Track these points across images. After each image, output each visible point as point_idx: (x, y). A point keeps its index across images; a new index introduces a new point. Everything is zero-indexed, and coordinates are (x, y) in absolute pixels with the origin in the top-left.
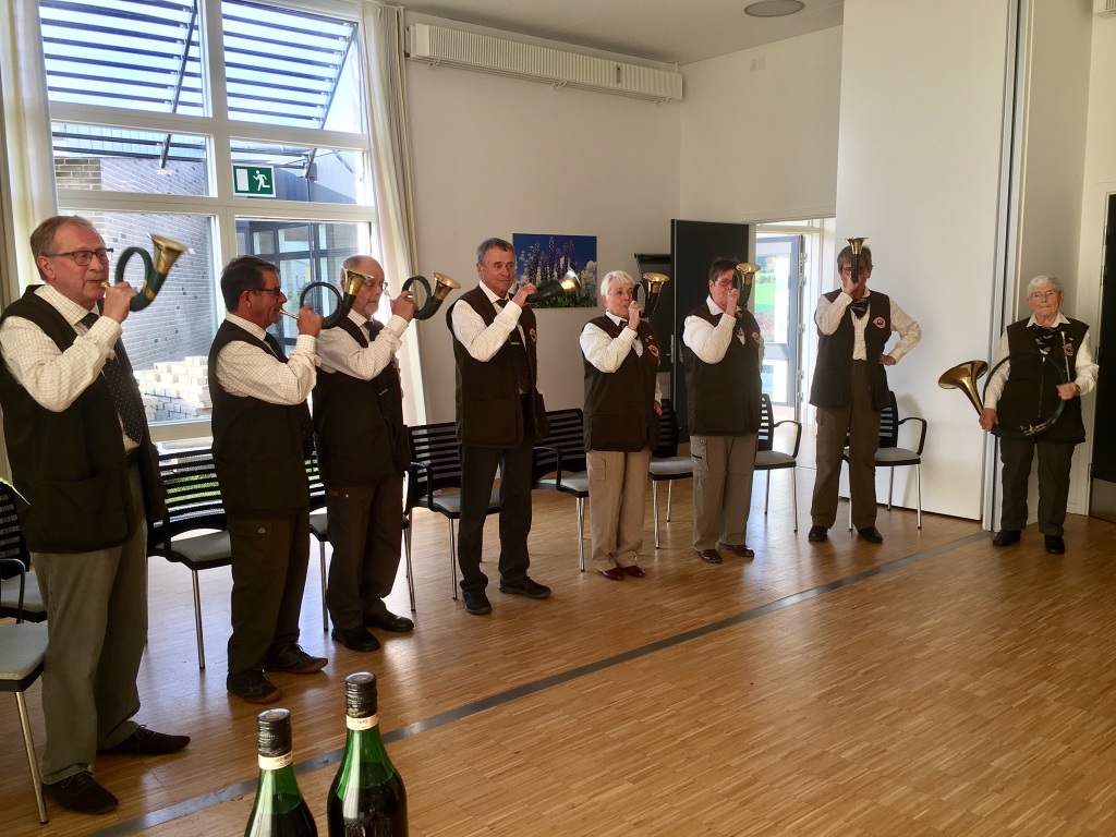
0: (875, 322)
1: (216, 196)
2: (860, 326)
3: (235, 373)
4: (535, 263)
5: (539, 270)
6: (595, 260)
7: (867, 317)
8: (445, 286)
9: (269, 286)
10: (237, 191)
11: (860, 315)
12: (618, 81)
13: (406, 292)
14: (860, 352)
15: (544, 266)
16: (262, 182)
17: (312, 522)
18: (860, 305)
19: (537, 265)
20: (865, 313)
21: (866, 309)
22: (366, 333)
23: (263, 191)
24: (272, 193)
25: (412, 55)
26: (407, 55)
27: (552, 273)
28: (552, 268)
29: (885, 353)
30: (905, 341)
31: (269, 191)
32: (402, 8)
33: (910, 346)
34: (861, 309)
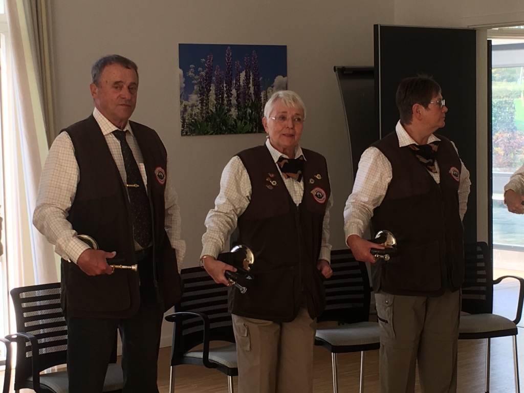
4: (208, 80)
5: (213, 88)
6: (285, 75)
15: (220, 82)
19: (210, 83)
27: (229, 91)
28: (229, 84)
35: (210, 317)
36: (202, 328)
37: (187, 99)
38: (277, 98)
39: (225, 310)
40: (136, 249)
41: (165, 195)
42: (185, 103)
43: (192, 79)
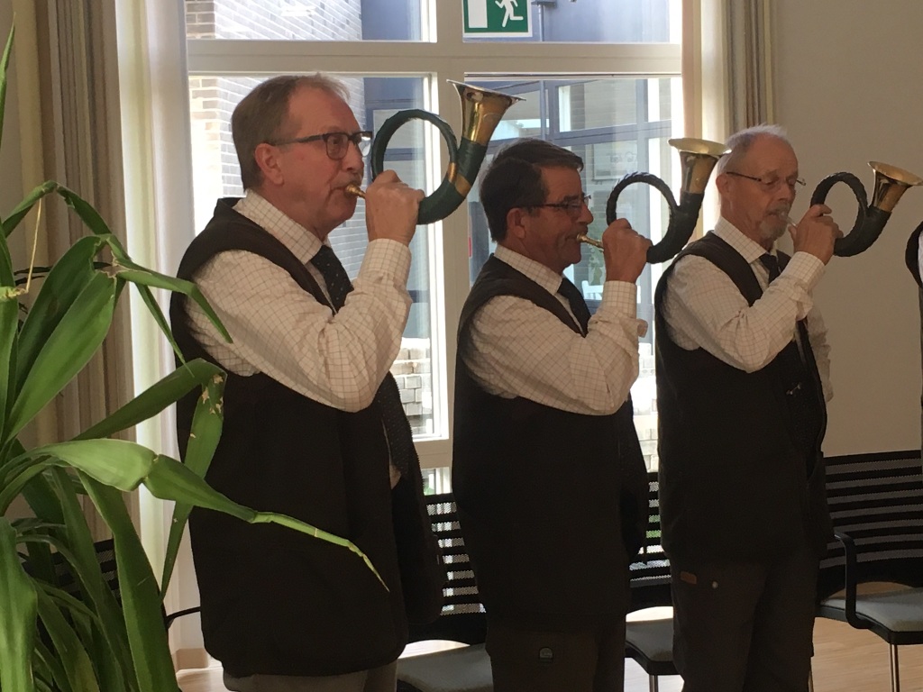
1: (434, 40)
3: (496, 355)
8: (894, 182)
9: (554, 197)
10: (468, 30)
13: (817, 207)
16: (510, 11)
17: (630, 635)
22: (760, 273)
23: (513, 27)
24: (526, 30)
31: (522, 26)
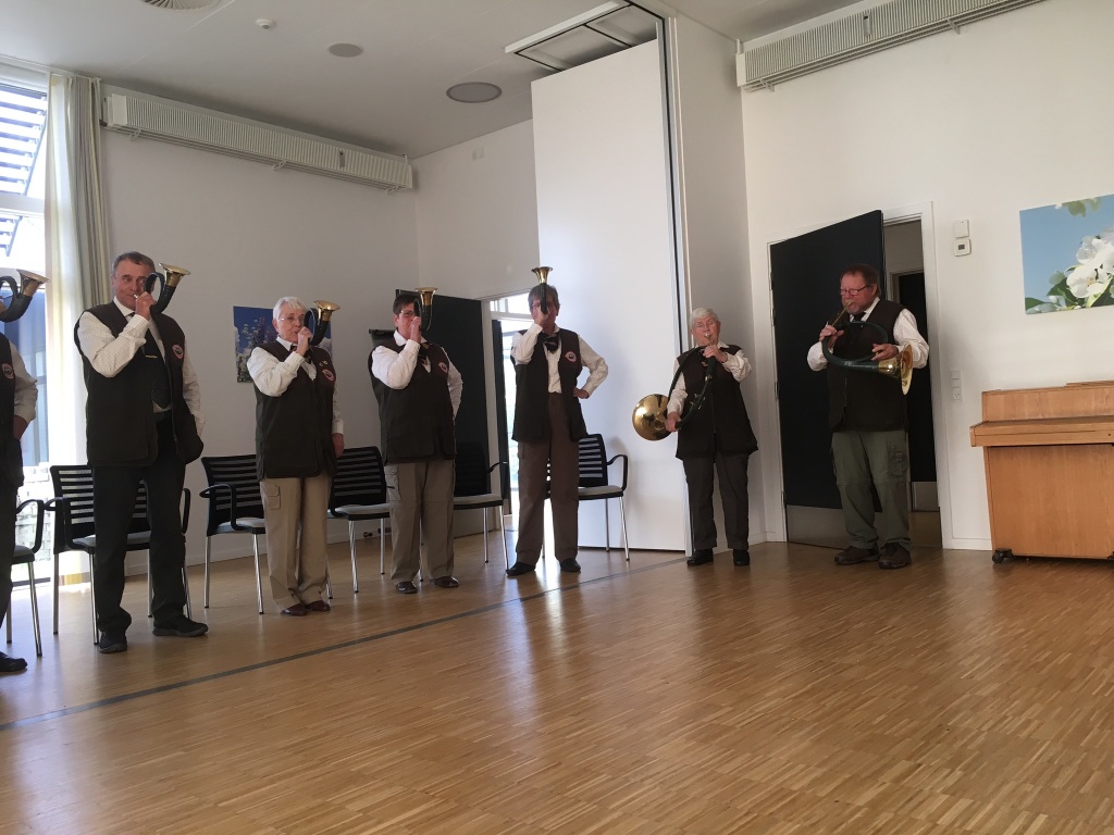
0: (567, 356)
2: (553, 360)
6: (329, 337)
7: (559, 351)
11: (553, 350)
12: (342, 165)
14: (555, 385)
18: (551, 340)
20: (557, 348)
21: (558, 344)
25: (110, 124)
26: (103, 124)
29: (579, 386)
30: (596, 375)
32: (98, 80)
33: (600, 380)
34: (554, 344)
35: (238, 490)
36: (229, 506)
37: (242, 352)
38: (284, 303)
39: (255, 478)
40: (155, 411)
41: (184, 370)
42: (240, 355)
43: (246, 335)
